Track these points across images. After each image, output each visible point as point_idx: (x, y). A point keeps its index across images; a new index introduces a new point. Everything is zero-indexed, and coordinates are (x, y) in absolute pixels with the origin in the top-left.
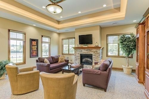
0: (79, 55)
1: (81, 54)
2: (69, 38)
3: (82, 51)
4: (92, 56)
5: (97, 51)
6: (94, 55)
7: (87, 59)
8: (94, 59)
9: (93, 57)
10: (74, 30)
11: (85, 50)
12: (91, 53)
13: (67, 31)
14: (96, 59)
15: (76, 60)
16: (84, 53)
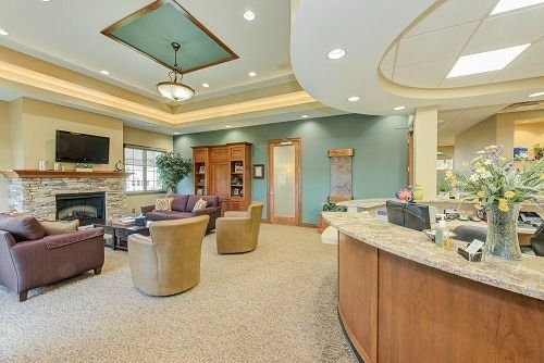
0: (53, 199)
1: (58, 196)
3: (64, 184)
4: (102, 198)
6: (109, 195)
8: (111, 204)
9: (107, 198)
11: (82, 180)
14: (116, 203)
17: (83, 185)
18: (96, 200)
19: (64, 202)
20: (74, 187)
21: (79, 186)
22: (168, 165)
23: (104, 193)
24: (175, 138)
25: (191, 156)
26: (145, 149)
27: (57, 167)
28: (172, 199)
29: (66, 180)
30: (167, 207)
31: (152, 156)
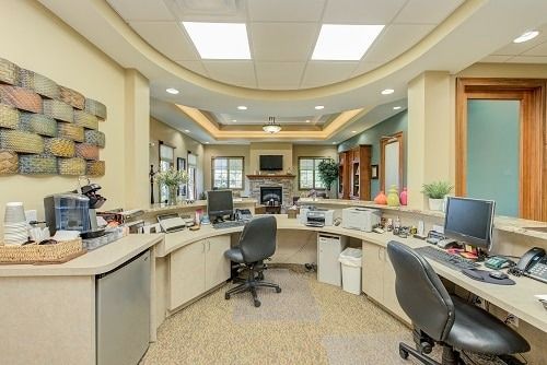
0: (259, 189)
1: (261, 187)
3: (263, 182)
4: (281, 190)
5: (289, 182)
7: (271, 195)
8: (285, 194)
9: (283, 190)
11: (271, 180)
12: (280, 185)
14: (287, 194)
16: (268, 186)
17: (271, 183)
18: (278, 191)
19: (264, 191)
20: (268, 183)
23: (281, 187)
24: (338, 146)
26: (314, 158)
27: (260, 173)
29: (264, 180)
31: (318, 162)
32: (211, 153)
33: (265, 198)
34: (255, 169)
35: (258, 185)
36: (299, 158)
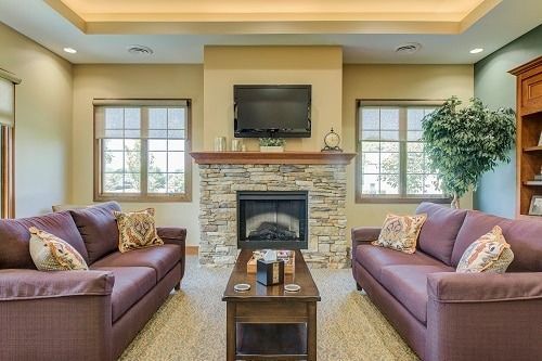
0: (233, 197)
1: (240, 193)
2: (144, 103)
3: (246, 175)
4: (304, 202)
5: (330, 176)
6: (314, 197)
7: (272, 218)
8: (316, 214)
9: (312, 203)
10: (197, 56)
11: (271, 168)
12: (301, 185)
13: (142, 58)
14: (325, 215)
15: (211, 226)
16: (264, 188)
17: (272, 177)
18: (295, 204)
19: (248, 205)
20: (261, 179)
21: (266, 178)
22: (443, 132)
23: (305, 193)
24: (478, 67)
25: (513, 105)
26: (404, 104)
27: (235, 145)
28: (423, 218)
29: (249, 168)
30: (404, 240)
31: (416, 118)
32: (93, 89)
33: (252, 226)
34: (218, 131)
35: (227, 186)
36: (359, 104)
